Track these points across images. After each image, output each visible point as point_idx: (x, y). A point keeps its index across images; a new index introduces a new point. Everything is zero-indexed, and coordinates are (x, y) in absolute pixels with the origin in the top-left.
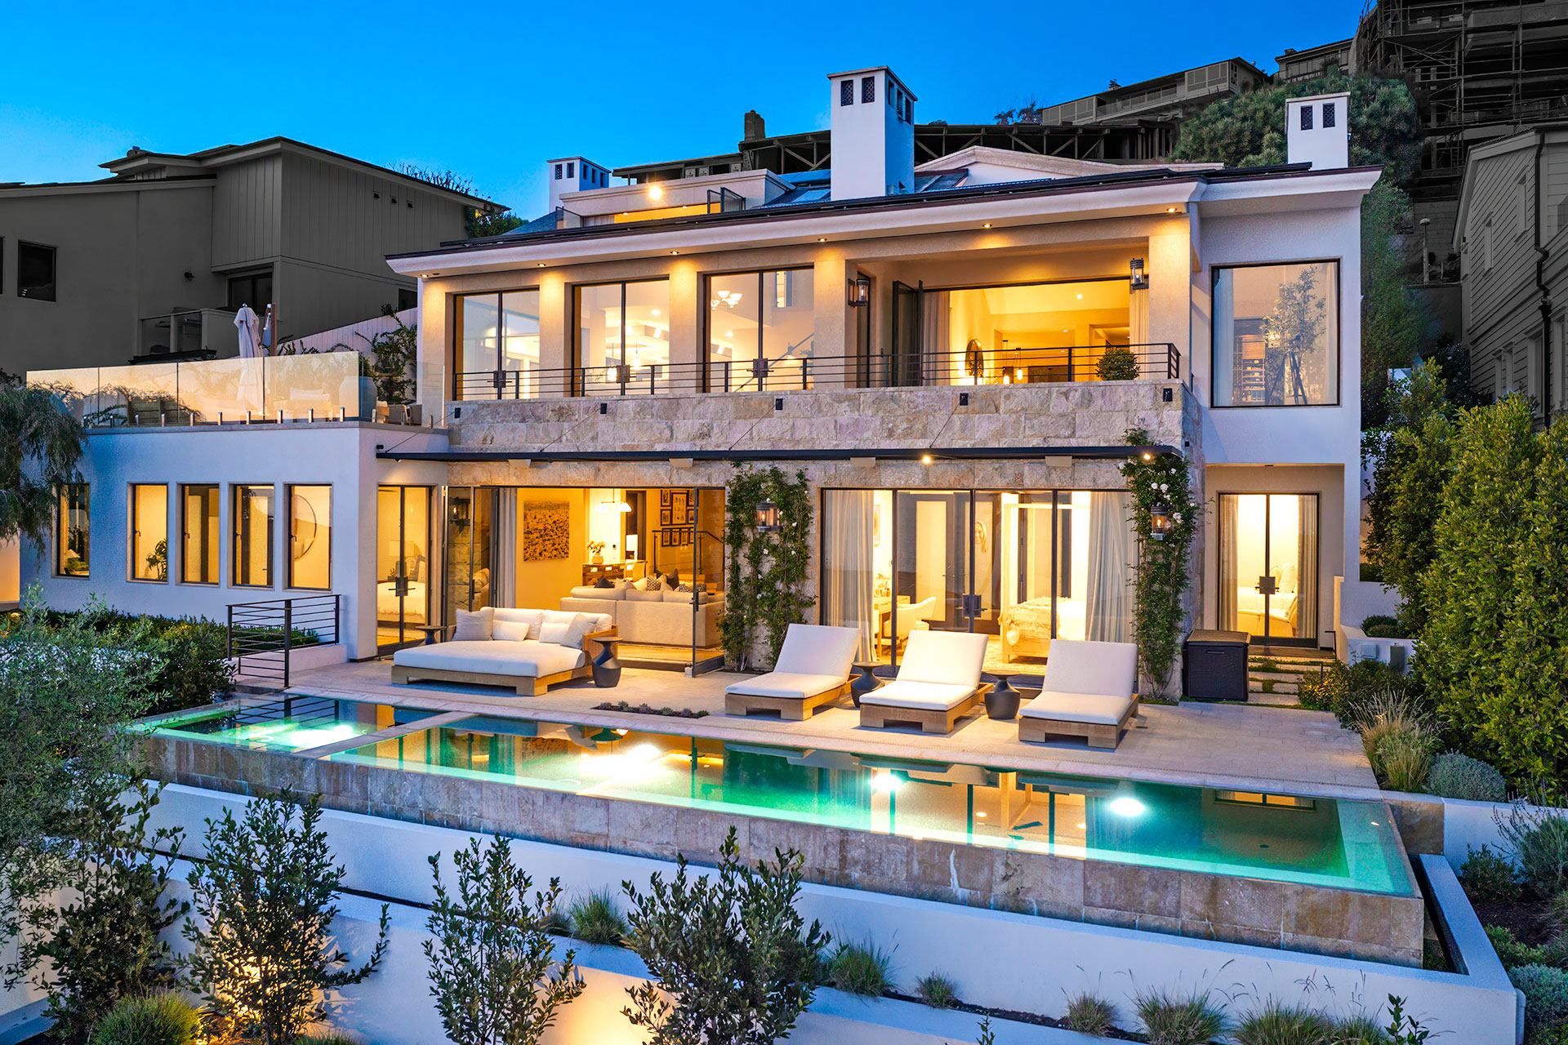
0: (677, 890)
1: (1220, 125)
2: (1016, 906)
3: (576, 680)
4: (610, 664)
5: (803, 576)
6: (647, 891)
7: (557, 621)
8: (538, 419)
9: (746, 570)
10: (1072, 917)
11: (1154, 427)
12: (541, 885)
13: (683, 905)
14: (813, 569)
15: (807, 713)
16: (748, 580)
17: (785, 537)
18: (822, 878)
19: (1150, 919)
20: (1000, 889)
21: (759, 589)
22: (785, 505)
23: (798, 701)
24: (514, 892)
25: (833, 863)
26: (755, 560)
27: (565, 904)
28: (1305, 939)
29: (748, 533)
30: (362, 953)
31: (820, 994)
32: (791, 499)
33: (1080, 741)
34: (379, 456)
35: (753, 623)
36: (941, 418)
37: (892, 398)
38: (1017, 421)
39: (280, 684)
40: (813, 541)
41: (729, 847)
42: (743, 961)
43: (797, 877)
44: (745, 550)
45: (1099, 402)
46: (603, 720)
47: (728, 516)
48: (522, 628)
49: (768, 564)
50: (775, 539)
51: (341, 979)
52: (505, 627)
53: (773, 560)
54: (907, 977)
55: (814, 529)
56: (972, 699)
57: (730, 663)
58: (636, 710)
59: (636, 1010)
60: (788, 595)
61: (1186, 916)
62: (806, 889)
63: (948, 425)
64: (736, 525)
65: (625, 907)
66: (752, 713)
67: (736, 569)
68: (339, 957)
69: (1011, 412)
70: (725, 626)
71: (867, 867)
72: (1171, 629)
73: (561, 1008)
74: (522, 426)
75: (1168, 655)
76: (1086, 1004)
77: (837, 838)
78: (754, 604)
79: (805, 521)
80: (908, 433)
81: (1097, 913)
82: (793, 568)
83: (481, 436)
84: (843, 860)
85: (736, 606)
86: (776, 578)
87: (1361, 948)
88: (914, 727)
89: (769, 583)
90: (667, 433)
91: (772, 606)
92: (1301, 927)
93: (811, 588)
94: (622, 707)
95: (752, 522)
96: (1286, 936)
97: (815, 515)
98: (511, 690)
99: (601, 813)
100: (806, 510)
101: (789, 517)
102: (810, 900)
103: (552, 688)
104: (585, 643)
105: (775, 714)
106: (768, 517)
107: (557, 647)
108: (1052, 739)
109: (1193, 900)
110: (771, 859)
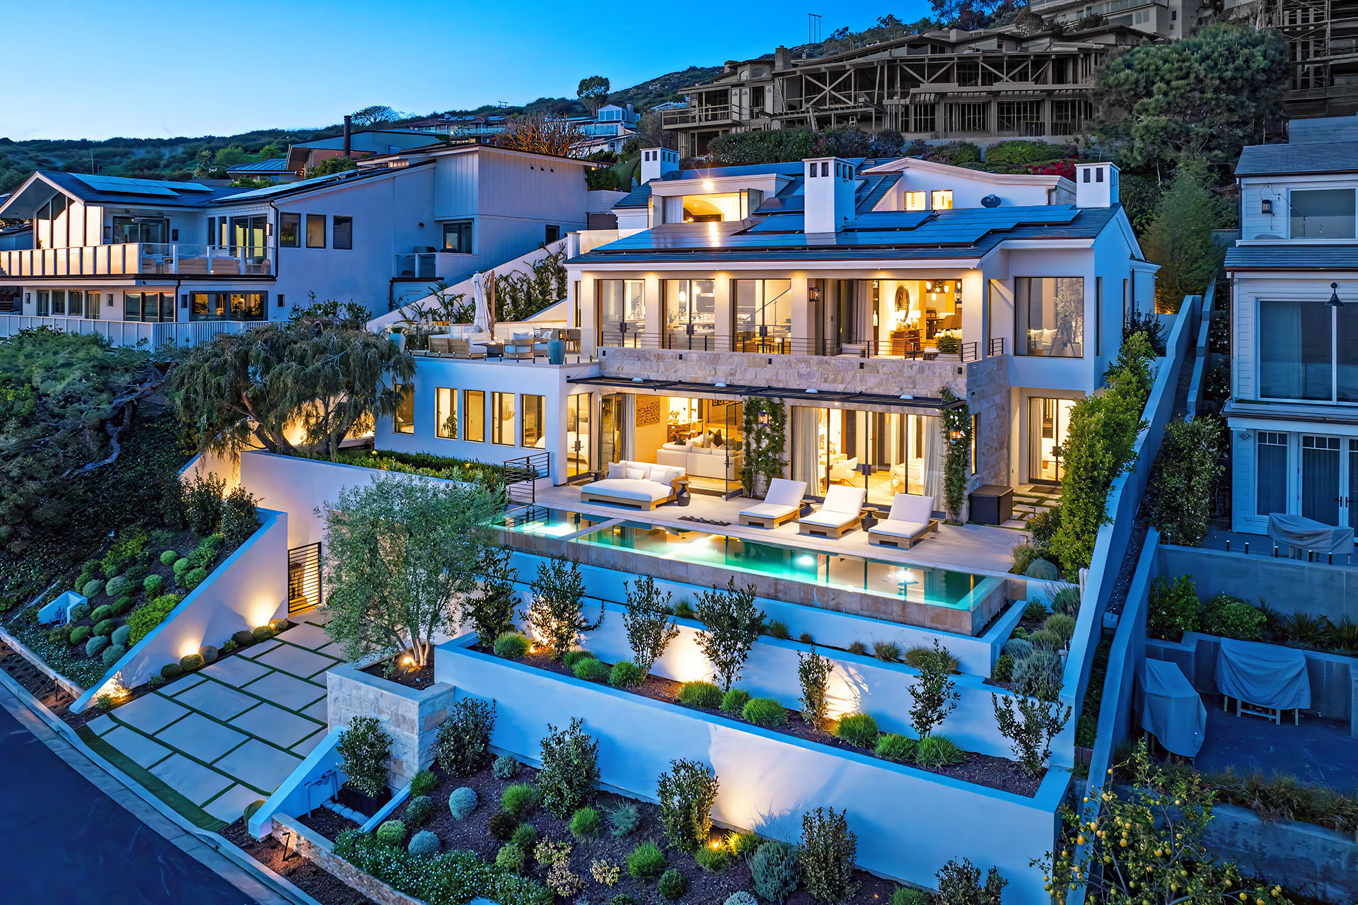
0: (713, 597)
1: (1122, 75)
2: (837, 610)
3: (669, 502)
4: (685, 495)
5: (782, 450)
6: (703, 597)
7: (660, 470)
8: (647, 360)
9: (754, 446)
10: (857, 614)
11: (953, 386)
12: (664, 594)
13: (715, 602)
14: (787, 447)
15: (776, 525)
16: (754, 451)
17: (773, 430)
18: (768, 596)
19: (883, 616)
20: (832, 603)
21: (760, 456)
22: (774, 414)
23: (772, 520)
24: (655, 596)
25: (772, 591)
26: (758, 441)
27: (672, 604)
28: (934, 625)
29: (754, 426)
30: (593, 621)
31: (763, 637)
32: (776, 412)
33: (894, 545)
34: (568, 381)
35: (757, 472)
36: (851, 373)
37: (826, 363)
38: (888, 379)
39: (530, 501)
40: (787, 432)
41: (731, 582)
42: (734, 623)
43: (754, 595)
44: (753, 435)
45: (927, 372)
46: (683, 525)
47: (745, 417)
48: (641, 473)
49: (765, 443)
50: (768, 430)
51: (588, 629)
52: (632, 472)
53: (767, 441)
54: (796, 632)
55: (788, 426)
56: (855, 521)
57: (746, 492)
58: (698, 521)
59: (699, 640)
60: (774, 460)
61: (895, 615)
62: (757, 599)
63: (854, 378)
64: (748, 422)
65: (694, 603)
66: (751, 524)
67: (748, 444)
68: (585, 621)
69: (884, 374)
70: (743, 473)
71: (785, 593)
72: (961, 488)
73: (671, 641)
74: (638, 363)
75: (959, 500)
76: (856, 644)
77: (773, 582)
78: (757, 463)
79: (783, 424)
80: (835, 381)
81: (865, 613)
82: (777, 446)
83: (616, 366)
84: (776, 590)
85: (749, 464)
86: (768, 451)
87: (952, 630)
88: (823, 535)
89: (765, 453)
90: (713, 372)
91: (767, 465)
92: (933, 621)
93: (786, 457)
94: (691, 519)
95: (756, 421)
96: (927, 623)
97: (789, 419)
98: (639, 508)
99: (684, 568)
100: (783, 416)
101: (775, 420)
102: (759, 603)
103: (657, 506)
104: (673, 484)
105: (761, 525)
106: (764, 419)
107: (659, 484)
108: (883, 543)
109: (897, 610)
110: (746, 588)
